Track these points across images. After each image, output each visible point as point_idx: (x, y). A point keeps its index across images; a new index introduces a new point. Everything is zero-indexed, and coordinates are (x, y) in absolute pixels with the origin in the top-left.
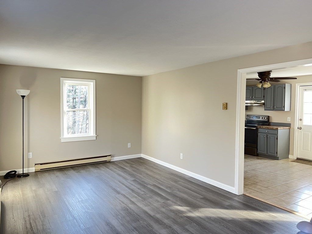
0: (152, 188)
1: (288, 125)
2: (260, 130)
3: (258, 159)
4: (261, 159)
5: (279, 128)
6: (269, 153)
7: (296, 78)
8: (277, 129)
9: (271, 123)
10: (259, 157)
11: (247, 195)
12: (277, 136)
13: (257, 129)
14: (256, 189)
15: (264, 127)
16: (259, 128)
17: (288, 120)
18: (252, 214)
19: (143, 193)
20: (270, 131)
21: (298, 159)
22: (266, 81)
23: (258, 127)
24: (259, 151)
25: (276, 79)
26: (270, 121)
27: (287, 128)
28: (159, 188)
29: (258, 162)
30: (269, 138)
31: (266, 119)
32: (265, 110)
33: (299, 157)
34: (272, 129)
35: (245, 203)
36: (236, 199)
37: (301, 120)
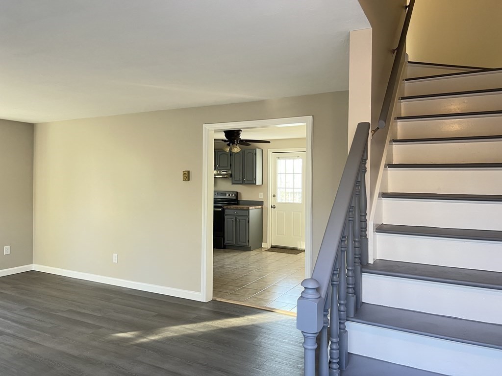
0: (65, 315)
1: (261, 203)
2: (227, 212)
3: (226, 252)
4: (229, 252)
5: (250, 208)
6: (239, 243)
7: (269, 142)
8: (248, 210)
9: (240, 202)
10: (226, 250)
11: (217, 300)
12: (249, 219)
13: (223, 210)
14: (228, 291)
15: (232, 207)
16: (226, 209)
17: (260, 197)
18: (227, 322)
19: (50, 326)
20: (240, 213)
21: (272, 247)
22: (235, 144)
23: (225, 207)
24: (226, 242)
25: (247, 142)
26: (238, 200)
27: (260, 207)
28: (79, 313)
29: (225, 257)
30: (238, 222)
31: (233, 196)
32: (233, 184)
33: (274, 244)
34: (242, 209)
35: (215, 310)
36: (204, 307)
37: (274, 196)
